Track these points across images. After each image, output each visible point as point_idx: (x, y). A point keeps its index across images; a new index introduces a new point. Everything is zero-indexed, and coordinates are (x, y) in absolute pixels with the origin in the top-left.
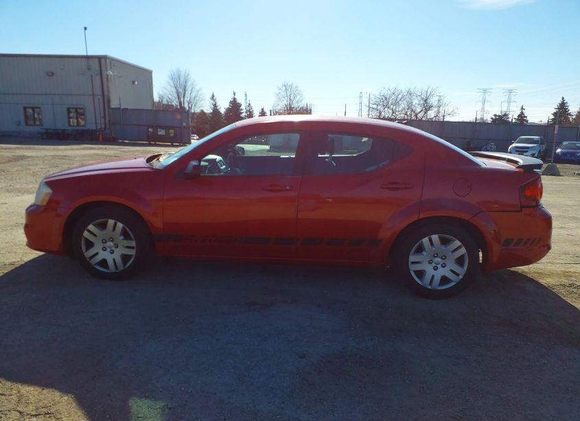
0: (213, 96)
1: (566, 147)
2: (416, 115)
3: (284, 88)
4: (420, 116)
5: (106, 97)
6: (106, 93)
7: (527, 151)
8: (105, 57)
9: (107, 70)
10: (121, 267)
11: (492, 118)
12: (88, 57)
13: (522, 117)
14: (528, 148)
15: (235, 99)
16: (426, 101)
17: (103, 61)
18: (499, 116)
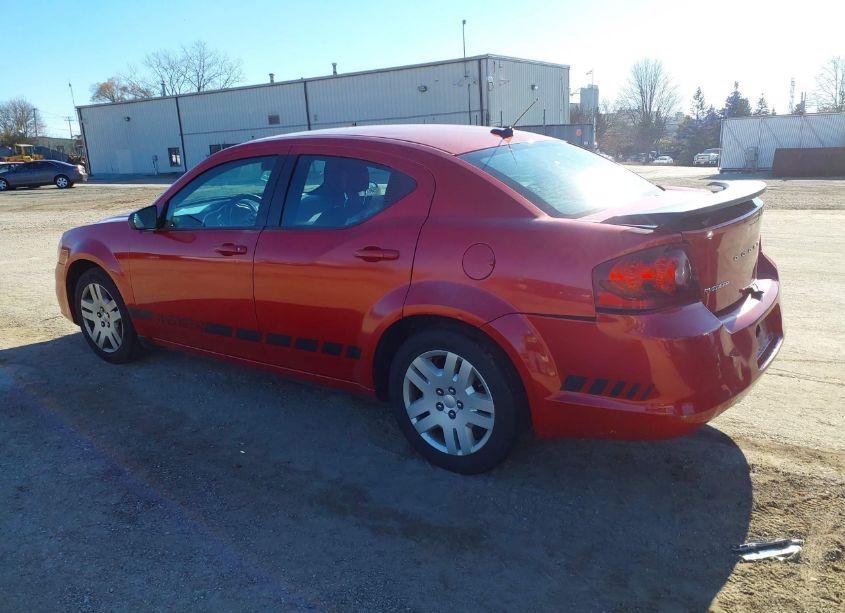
0: (699, 93)
3: (832, 65)
5: (485, 113)
6: (485, 107)
8: (487, 57)
9: (487, 75)
12: (465, 61)
15: (736, 93)
17: (483, 62)
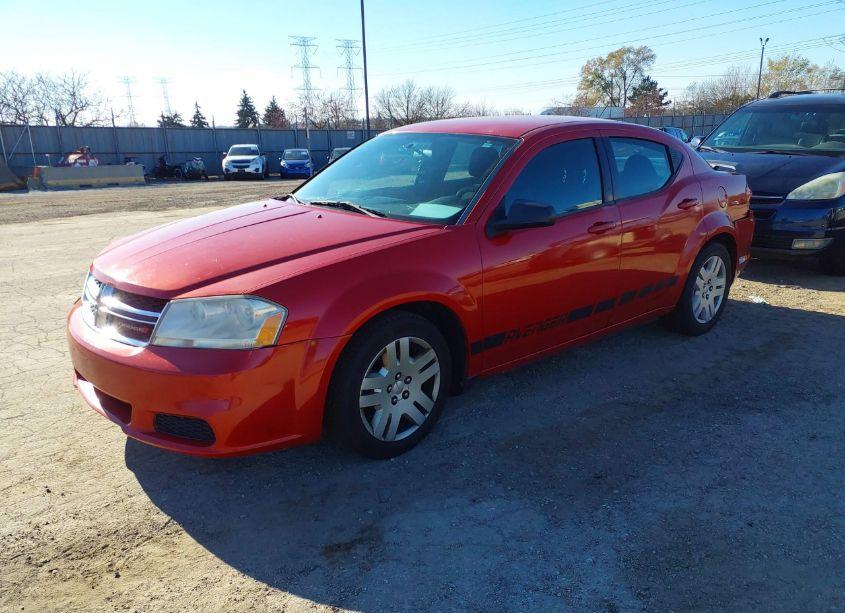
1: (290, 157)
2: (63, 120)
4: (69, 120)
7: (248, 167)
10: (428, 405)
11: (159, 122)
13: (198, 119)
14: (248, 161)
16: (73, 95)
18: (168, 118)
